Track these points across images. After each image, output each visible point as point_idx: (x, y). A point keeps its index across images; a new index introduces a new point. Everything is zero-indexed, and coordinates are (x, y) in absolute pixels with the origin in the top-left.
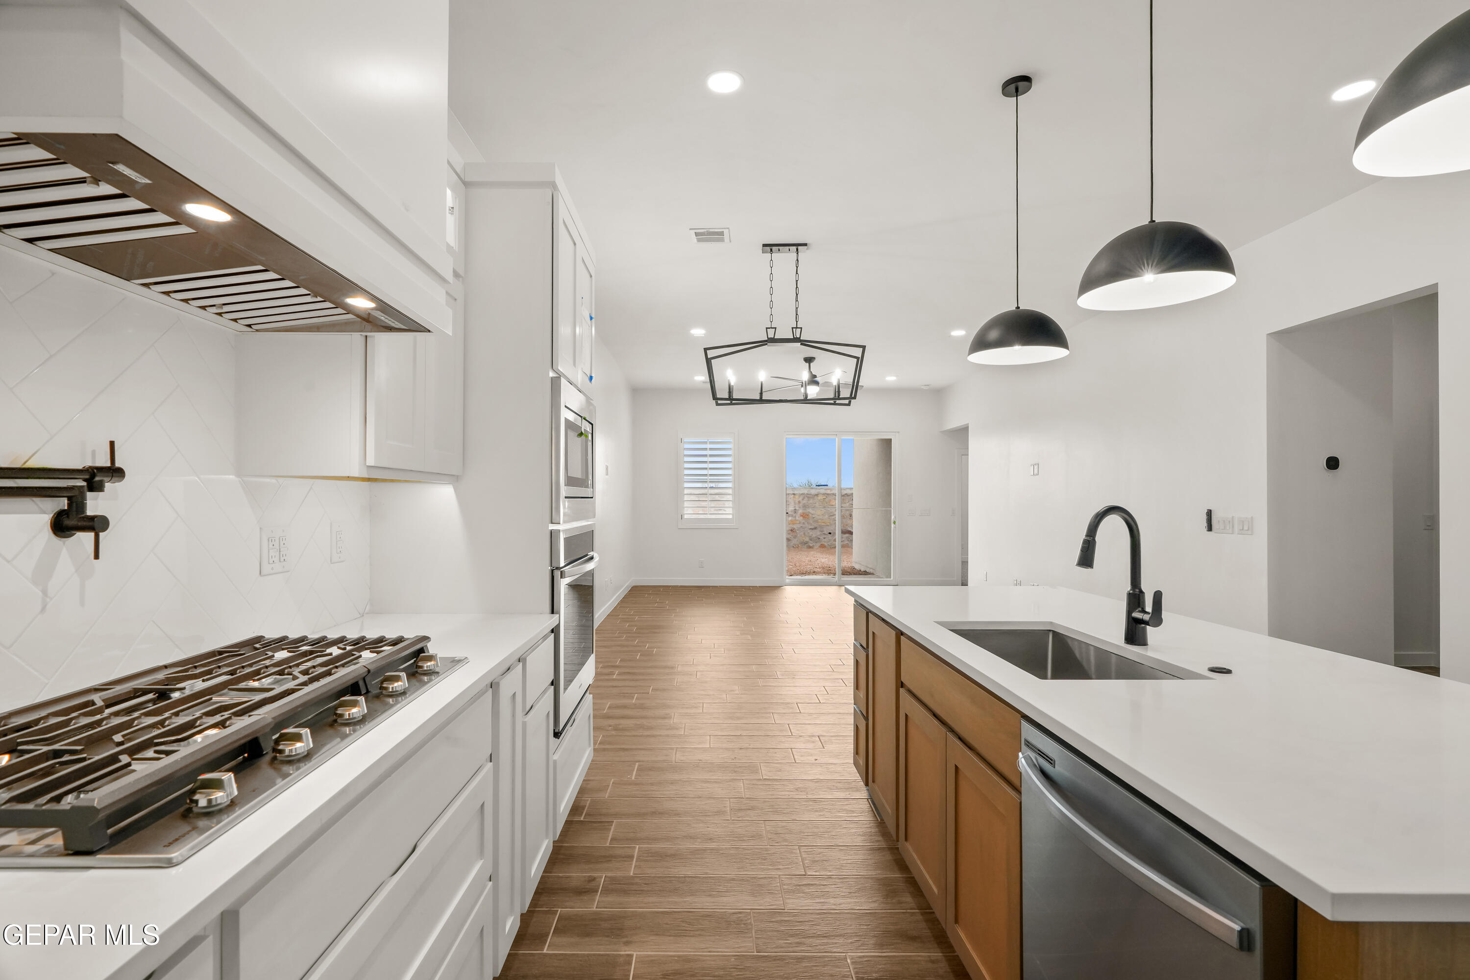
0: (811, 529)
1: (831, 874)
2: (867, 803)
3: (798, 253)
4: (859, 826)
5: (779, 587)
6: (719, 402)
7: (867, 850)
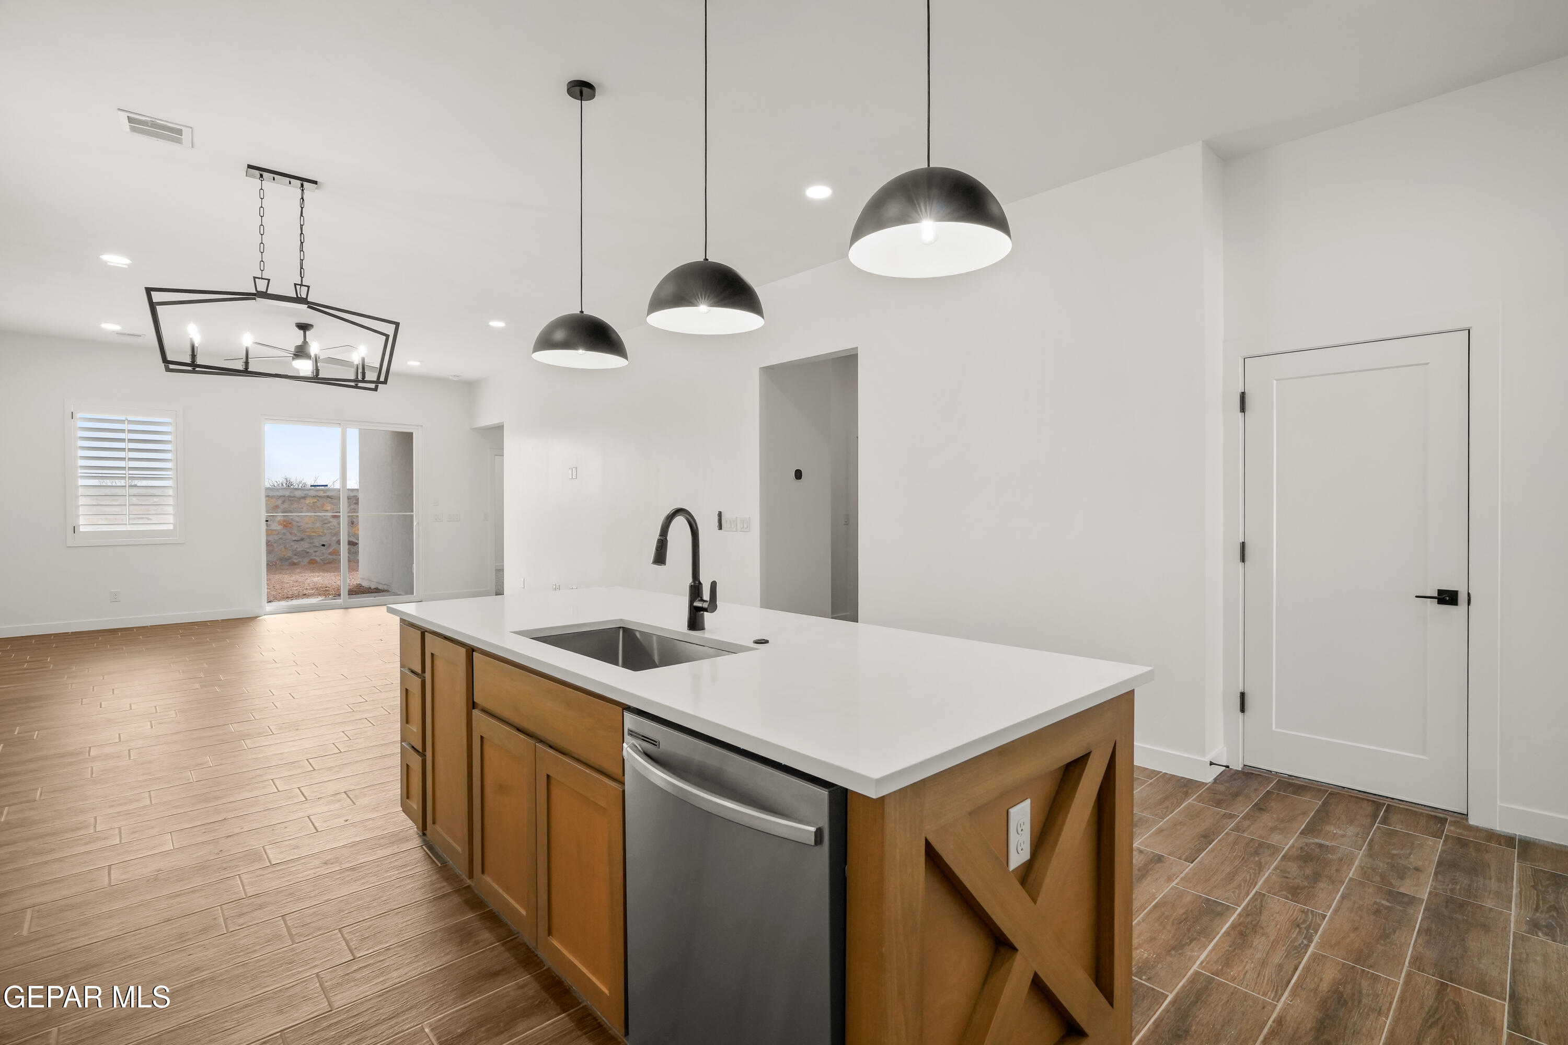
0: (295, 540)
1: (388, 945)
2: (422, 850)
3: (303, 190)
4: (416, 879)
5: (252, 619)
6: (171, 366)
7: (427, 903)
